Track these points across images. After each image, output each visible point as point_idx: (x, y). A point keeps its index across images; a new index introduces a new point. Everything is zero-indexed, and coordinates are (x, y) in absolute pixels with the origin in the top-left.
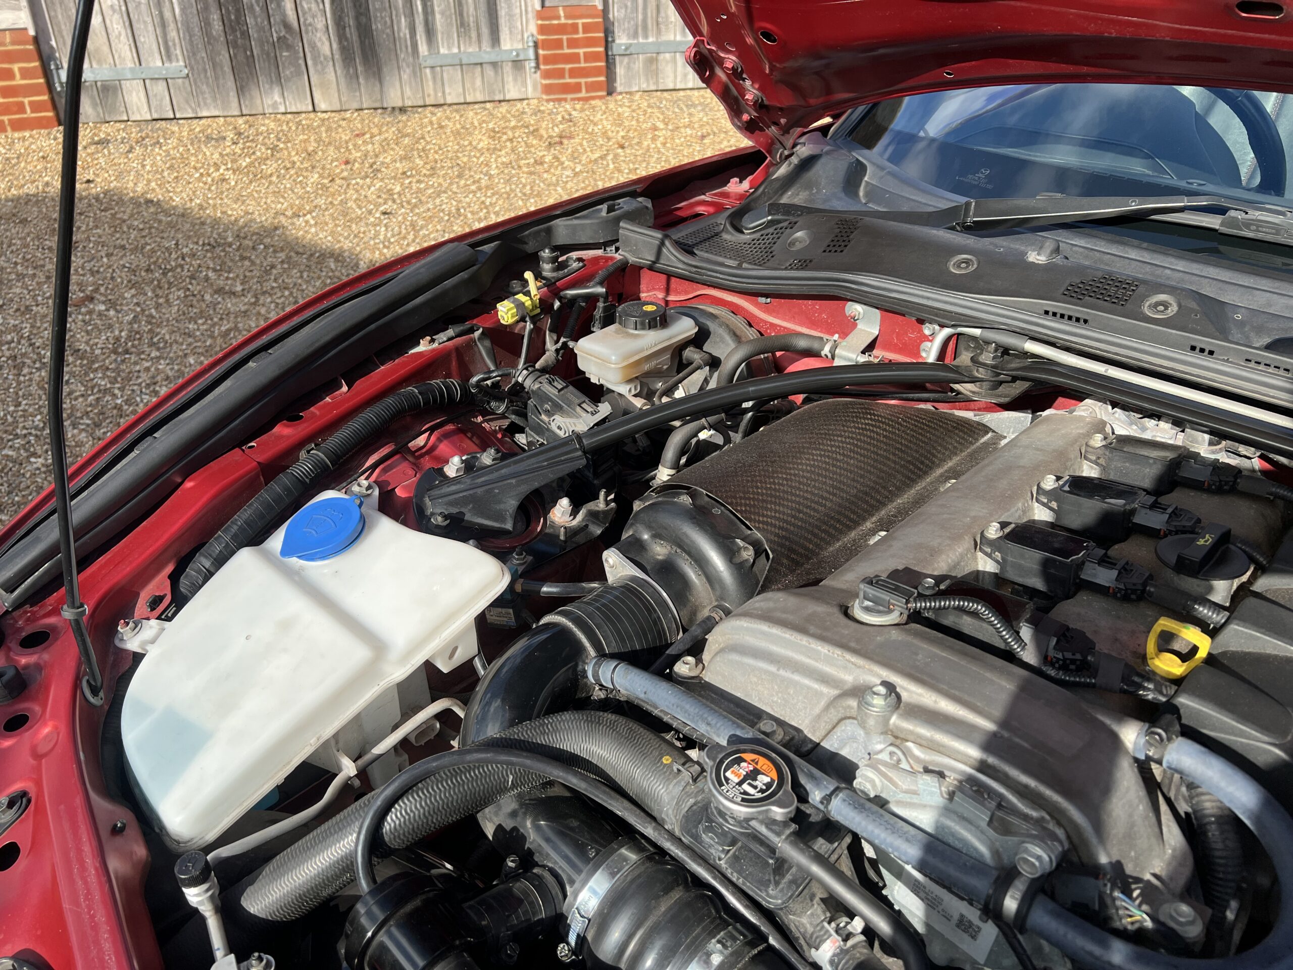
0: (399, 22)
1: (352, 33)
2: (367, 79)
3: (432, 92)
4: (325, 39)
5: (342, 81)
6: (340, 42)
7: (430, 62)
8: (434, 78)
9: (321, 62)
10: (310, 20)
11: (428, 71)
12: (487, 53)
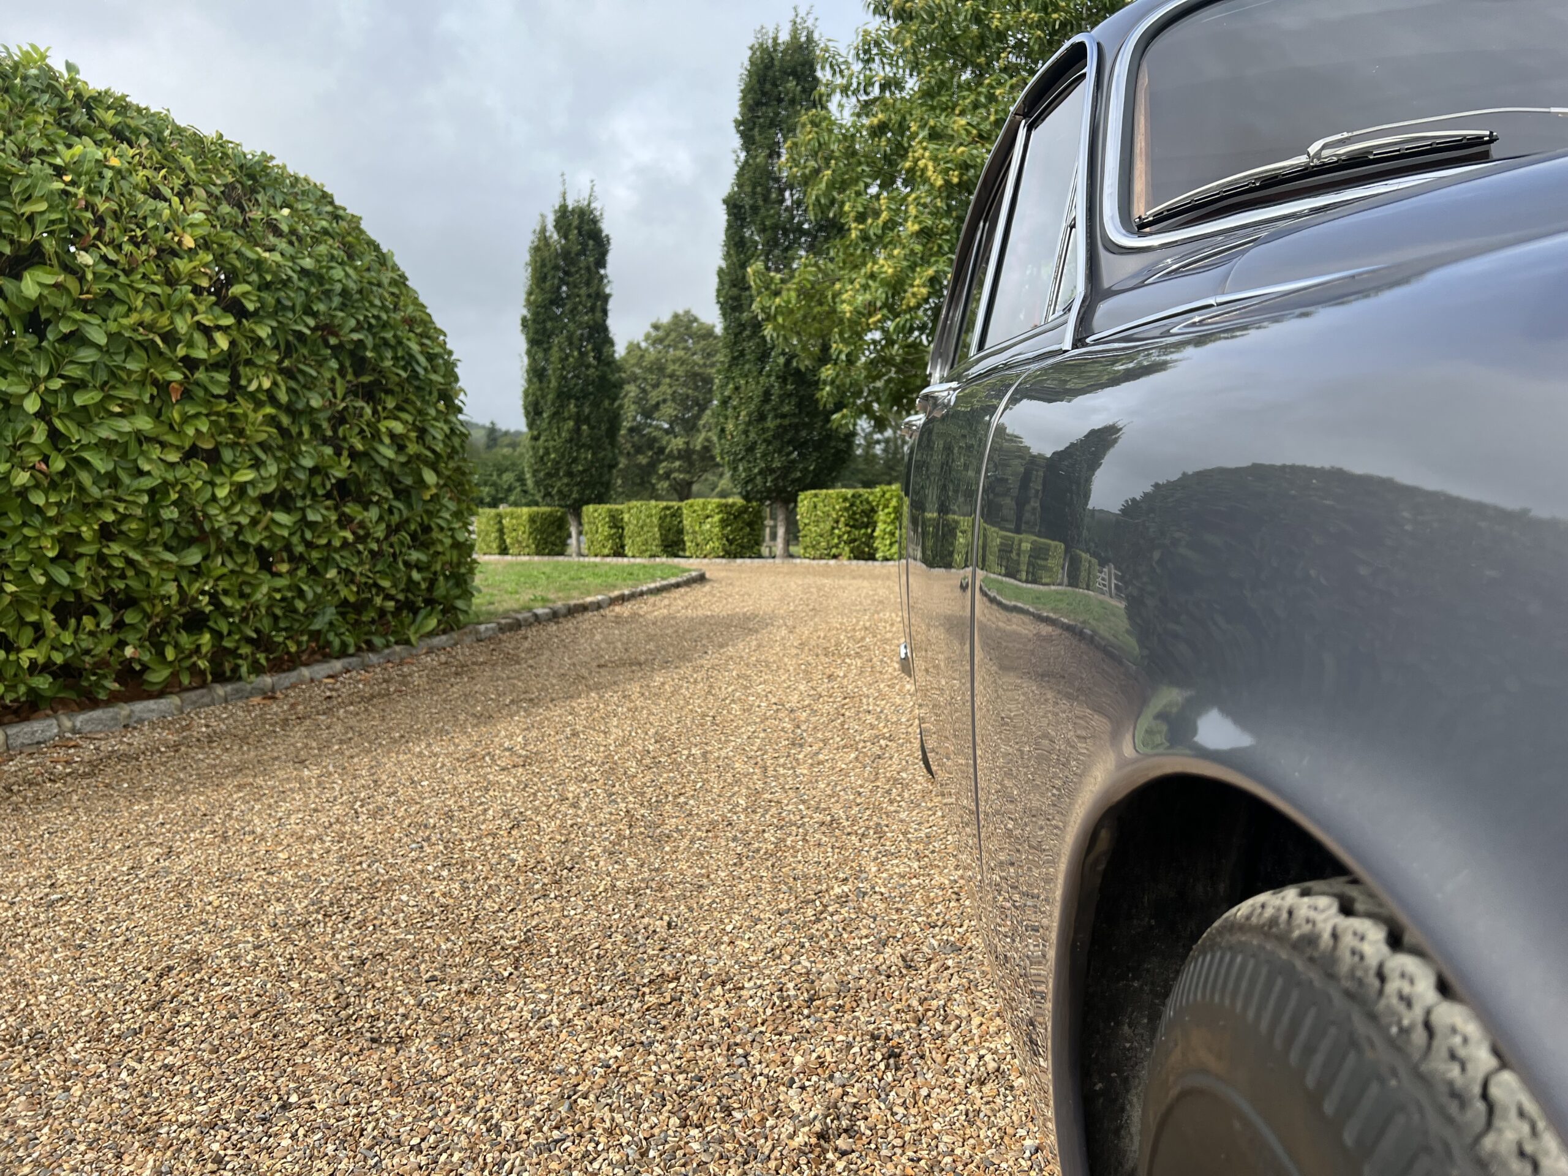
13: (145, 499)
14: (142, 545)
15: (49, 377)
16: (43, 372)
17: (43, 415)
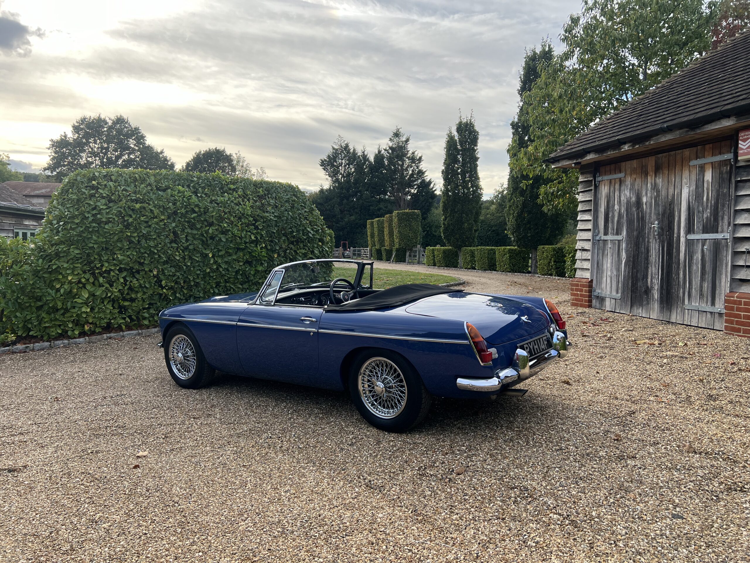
0: (680, 290)
1: (665, 292)
3: (687, 319)
4: (657, 293)
5: (659, 309)
6: (660, 295)
7: (688, 307)
8: (688, 314)
9: (654, 302)
10: (654, 285)
11: (687, 311)
12: (710, 308)
13: (234, 274)
14: (234, 284)
15: (215, 248)
16: (213, 248)
17: (213, 257)
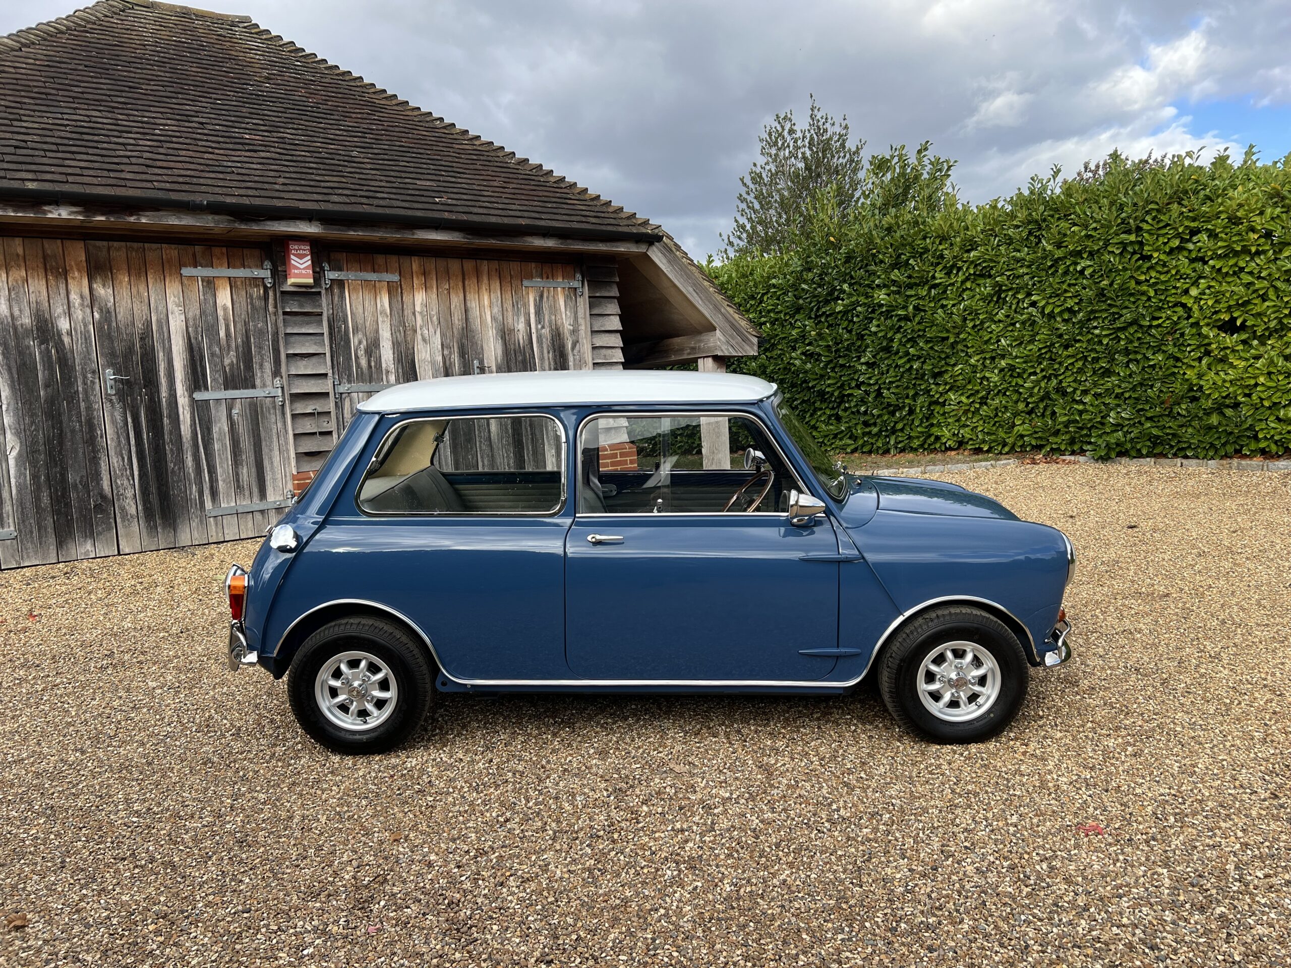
0: (191, 489)
1: (154, 498)
2: (164, 528)
3: (214, 534)
4: (132, 503)
5: (144, 531)
7: (213, 514)
8: (216, 524)
9: (128, 520)
10: (122, 491)
11: (212, 519)
12: (257, 505)
